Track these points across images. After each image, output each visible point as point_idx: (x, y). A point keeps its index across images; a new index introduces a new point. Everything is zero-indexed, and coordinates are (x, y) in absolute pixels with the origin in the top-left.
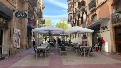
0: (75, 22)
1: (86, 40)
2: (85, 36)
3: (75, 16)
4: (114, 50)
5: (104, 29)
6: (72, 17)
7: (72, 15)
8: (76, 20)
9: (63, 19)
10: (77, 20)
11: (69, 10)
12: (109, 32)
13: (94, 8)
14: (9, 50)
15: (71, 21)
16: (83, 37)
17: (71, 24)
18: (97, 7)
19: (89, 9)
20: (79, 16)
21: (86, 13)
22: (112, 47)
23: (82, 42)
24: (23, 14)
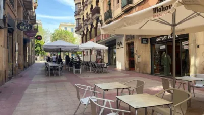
0: (87, 32)
1: (100, 57)
2: (100, 52)
3: (86, 24)
4: (127, 67)
5: (119, 45)
6: (82, 25)
7: (82, 22)
8: (87, 29)
9: (64, 24)
10: (90, 30)
11: (77, 14)
12: (123, 48)
13: (110, 20)
14: (12, 69)
15: (80, 30)
16: (97, 54)
17: (81, 35)
18: (113, 19)
19: (105, 20)
20: (92, 25)
21: (101, 23)
22: (125, 64)
23: (97, 59)
24: (27, 26)
